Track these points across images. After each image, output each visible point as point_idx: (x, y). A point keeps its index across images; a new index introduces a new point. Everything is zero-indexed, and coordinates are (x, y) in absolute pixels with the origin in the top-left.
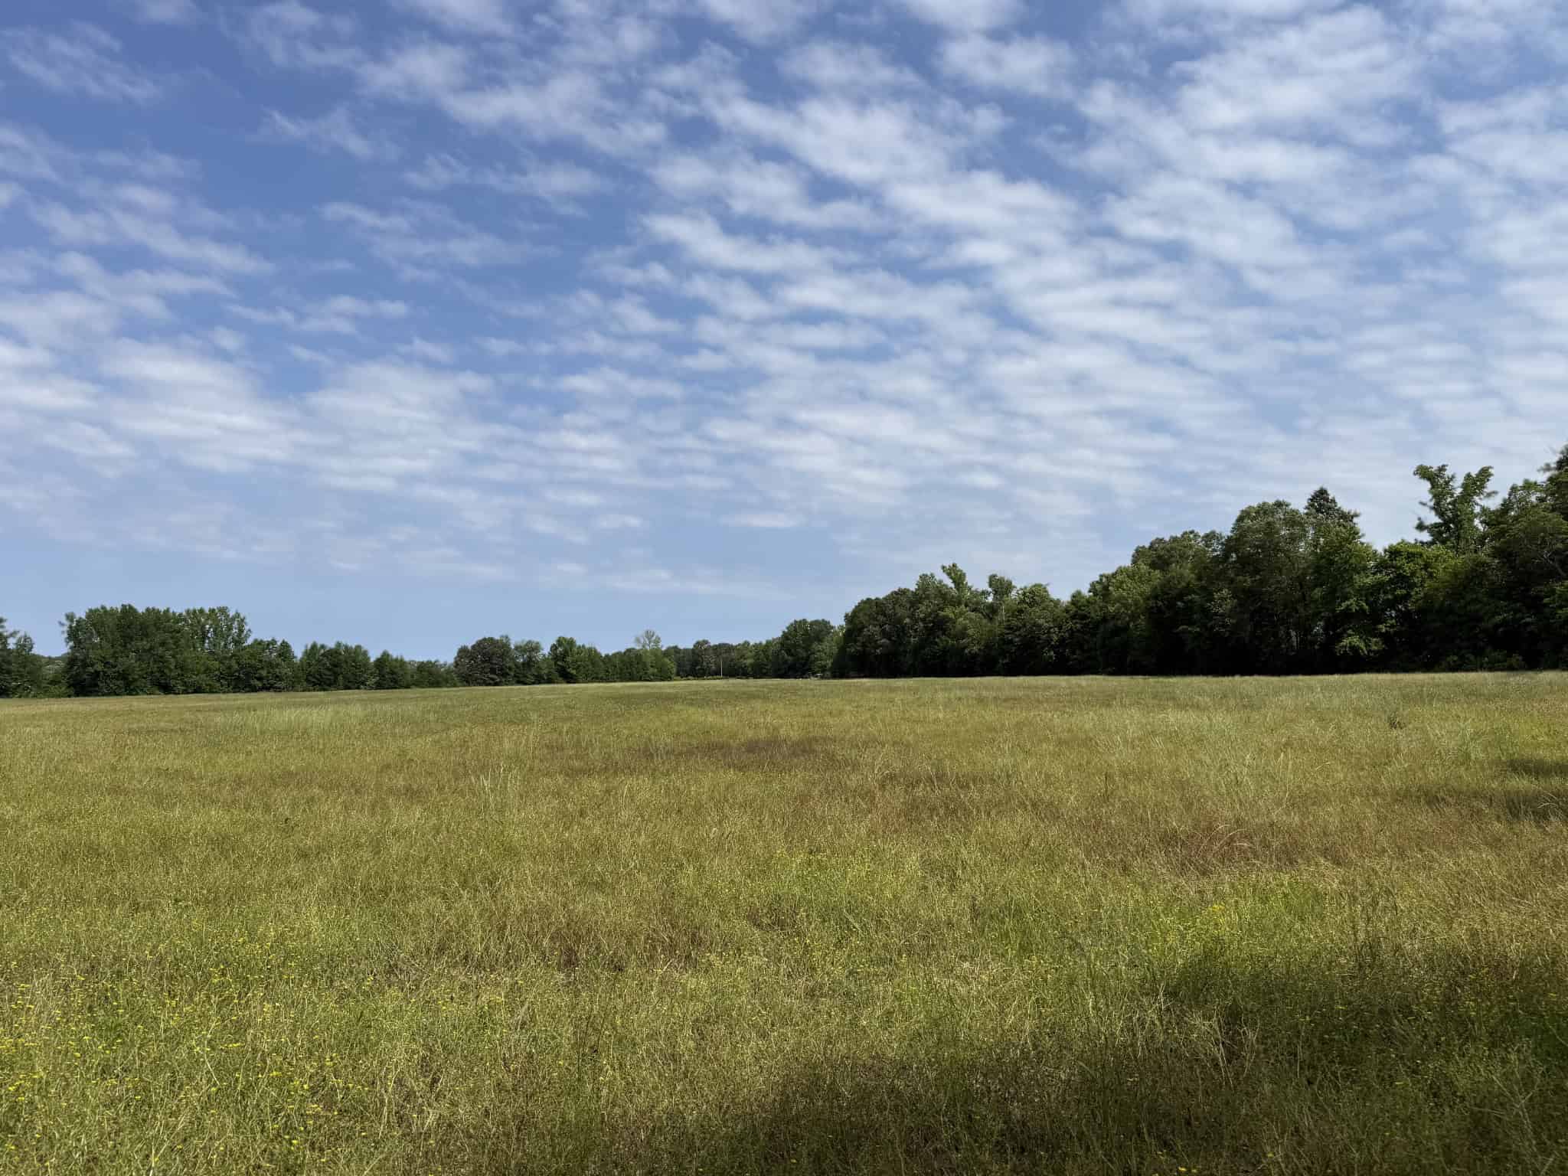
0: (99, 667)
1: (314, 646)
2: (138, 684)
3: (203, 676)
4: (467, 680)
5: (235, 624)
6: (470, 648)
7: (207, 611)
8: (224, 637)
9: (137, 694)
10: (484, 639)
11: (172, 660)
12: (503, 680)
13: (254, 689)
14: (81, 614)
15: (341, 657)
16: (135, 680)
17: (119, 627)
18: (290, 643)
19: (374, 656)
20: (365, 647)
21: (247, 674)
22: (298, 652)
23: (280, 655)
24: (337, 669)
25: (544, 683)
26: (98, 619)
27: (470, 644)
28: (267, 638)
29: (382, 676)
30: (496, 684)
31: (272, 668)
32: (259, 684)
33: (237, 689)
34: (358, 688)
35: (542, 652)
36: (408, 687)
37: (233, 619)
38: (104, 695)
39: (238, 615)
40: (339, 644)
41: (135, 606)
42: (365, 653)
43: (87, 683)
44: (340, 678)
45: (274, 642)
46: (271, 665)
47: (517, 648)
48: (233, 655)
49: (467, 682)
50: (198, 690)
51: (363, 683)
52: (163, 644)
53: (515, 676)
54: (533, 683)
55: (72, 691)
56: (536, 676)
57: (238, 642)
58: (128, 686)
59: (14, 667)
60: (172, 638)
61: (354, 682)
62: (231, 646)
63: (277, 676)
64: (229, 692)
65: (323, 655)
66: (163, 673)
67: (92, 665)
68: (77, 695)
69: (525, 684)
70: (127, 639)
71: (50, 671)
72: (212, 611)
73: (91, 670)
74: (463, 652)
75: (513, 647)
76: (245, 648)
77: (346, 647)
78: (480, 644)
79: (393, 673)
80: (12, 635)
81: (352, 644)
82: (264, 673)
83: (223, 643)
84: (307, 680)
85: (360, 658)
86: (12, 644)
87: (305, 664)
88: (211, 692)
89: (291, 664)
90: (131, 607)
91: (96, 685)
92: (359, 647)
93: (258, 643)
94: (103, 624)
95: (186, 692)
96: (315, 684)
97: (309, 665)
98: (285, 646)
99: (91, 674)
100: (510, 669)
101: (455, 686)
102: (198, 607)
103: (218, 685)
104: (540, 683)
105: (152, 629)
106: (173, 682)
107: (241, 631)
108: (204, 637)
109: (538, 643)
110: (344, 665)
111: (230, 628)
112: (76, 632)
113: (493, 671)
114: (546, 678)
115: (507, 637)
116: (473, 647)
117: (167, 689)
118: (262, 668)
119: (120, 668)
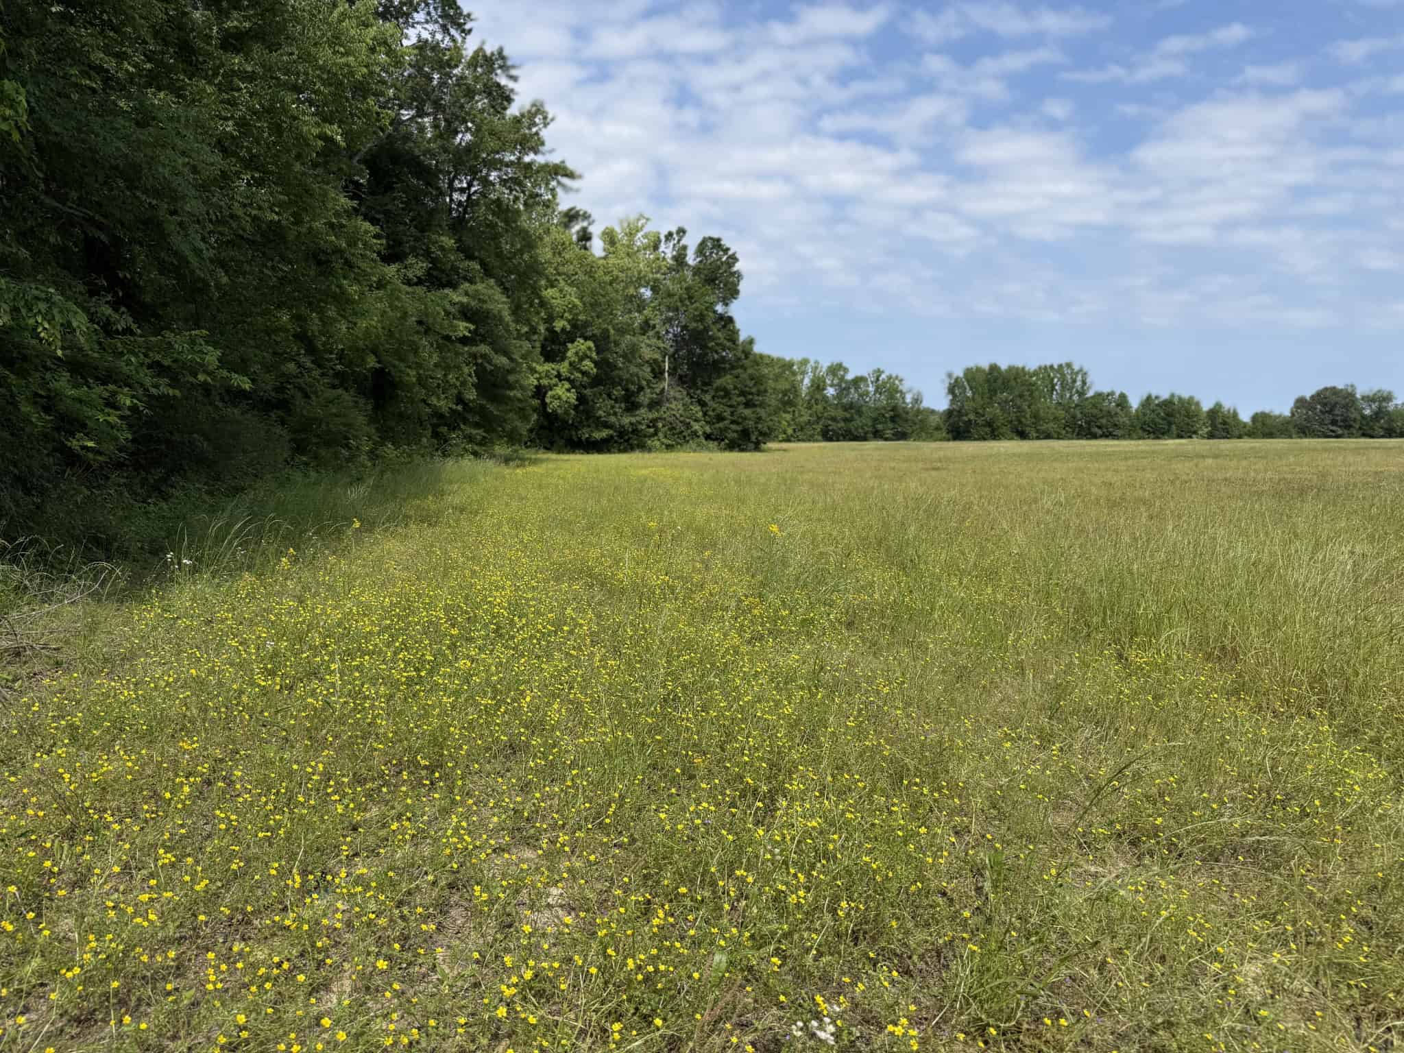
0: (972, 417)
1: (1149, 398)
2: (1001, 431)
3: (1052, 424)
4: (1304, 431)
5: (1079, 378)
6: (1308, 398)
7: (1056, 367)
8: (1071, 389)
9: (1000, 439)
10: (1326, 389)
11: (1028, 410)
12: (1346, 432)
13: (1094, 437)
14: (959, 373)
15: (1176, 407)
16: (998, 427)
17: (988, 381)
18: (1127, 394)
19: (1206, 406)
20: (1197, 398)
21: (1088, 423)
22: (1135, 403)
23: (1118, 405)
24: (1172, 419)
25: (1396, 437)
26: (972, 375)
27: (1308, 394)
28: (1106, 390)
29: (1213, 425)
30: (1338, 437)
31: (1112, 417)
32: (1099, 432)
33: (1080, 436)
34: (1190, 437)
35: (1395, 402)
36: (1240, 437)
37: (1077, 373)
38: (975, 439)
39: (1081, 370)
40: (1173, 395)
41: (999, 364)
42: (1198, 404)
43: (961, 429)
44: (1174, 427)
45: (1112, 393)
46: (1109, 414)
47: (1363, 398)
48: (1077, 406)
49: (1304, 433)
50: (1048, 436)
51: (1195, 432)
52: (1021, 396)
53: (1360, 428)
54: (1382, 437)
55: (950, 436)
56: (1387, 429)
57: (1081, 394)
58: (993, 433)
59: (910, 416)
60: (1028, 390)
61: (1186, 432)
62: (1076, 397)
63: (1116, 425)
64: (1072, 439)
65: (1157, 405)
66: (1020, 422)
67: (967, 415)
68: (955, 439)
69: (1372, 437)
70: (993, 392)
71: (934, 421)
72: (1060, 366)
73: (966, 419)
74: (1301, 402)
75: (1358, 396)
76: (1087, 399)
77: (1180, 399)
78: (1319, 394)
79: (1224, 423)
80: (910, 391)
81: (1185, 395)
82: (1104, 421)
83: (1068, 395)
84: (1144, 430)
85: (1193, 407)
86: (909, 399)
87: (1140, 414)
88: (1058, 438)
89: (1128, 414)
90: (996, 365)
91: (969, 432)
92: (1191, 398)
93: (1099, 395)
94: (974, 379)
95: (1038, 438)
96: (1149, 432)
97: (1145, 415)
98: (1123, 397)
99: (965, 422)
100: (1355, 421)
101: (1291, 437)
102: (1048, 364)
103: (1064, 432)
104: (1390, 436)
105: (1013, 383)
106: (1028, 429)
107: (1084, 383)
108: (1053, 389)
109: (1390, 393)
110: (1178, 415)
111: (1074, 381)
112: (954, 388)
113: (1334, 423)
114: (1398, 431)
115: (1352, 386)
116: (1312, 397)
117: (1023, 435)
118: (1102, 417)
119: (988, 417)
